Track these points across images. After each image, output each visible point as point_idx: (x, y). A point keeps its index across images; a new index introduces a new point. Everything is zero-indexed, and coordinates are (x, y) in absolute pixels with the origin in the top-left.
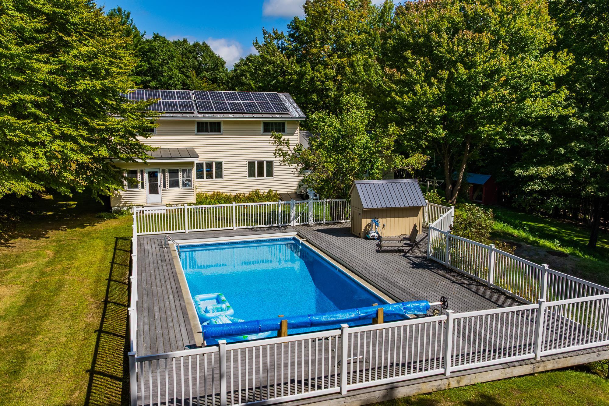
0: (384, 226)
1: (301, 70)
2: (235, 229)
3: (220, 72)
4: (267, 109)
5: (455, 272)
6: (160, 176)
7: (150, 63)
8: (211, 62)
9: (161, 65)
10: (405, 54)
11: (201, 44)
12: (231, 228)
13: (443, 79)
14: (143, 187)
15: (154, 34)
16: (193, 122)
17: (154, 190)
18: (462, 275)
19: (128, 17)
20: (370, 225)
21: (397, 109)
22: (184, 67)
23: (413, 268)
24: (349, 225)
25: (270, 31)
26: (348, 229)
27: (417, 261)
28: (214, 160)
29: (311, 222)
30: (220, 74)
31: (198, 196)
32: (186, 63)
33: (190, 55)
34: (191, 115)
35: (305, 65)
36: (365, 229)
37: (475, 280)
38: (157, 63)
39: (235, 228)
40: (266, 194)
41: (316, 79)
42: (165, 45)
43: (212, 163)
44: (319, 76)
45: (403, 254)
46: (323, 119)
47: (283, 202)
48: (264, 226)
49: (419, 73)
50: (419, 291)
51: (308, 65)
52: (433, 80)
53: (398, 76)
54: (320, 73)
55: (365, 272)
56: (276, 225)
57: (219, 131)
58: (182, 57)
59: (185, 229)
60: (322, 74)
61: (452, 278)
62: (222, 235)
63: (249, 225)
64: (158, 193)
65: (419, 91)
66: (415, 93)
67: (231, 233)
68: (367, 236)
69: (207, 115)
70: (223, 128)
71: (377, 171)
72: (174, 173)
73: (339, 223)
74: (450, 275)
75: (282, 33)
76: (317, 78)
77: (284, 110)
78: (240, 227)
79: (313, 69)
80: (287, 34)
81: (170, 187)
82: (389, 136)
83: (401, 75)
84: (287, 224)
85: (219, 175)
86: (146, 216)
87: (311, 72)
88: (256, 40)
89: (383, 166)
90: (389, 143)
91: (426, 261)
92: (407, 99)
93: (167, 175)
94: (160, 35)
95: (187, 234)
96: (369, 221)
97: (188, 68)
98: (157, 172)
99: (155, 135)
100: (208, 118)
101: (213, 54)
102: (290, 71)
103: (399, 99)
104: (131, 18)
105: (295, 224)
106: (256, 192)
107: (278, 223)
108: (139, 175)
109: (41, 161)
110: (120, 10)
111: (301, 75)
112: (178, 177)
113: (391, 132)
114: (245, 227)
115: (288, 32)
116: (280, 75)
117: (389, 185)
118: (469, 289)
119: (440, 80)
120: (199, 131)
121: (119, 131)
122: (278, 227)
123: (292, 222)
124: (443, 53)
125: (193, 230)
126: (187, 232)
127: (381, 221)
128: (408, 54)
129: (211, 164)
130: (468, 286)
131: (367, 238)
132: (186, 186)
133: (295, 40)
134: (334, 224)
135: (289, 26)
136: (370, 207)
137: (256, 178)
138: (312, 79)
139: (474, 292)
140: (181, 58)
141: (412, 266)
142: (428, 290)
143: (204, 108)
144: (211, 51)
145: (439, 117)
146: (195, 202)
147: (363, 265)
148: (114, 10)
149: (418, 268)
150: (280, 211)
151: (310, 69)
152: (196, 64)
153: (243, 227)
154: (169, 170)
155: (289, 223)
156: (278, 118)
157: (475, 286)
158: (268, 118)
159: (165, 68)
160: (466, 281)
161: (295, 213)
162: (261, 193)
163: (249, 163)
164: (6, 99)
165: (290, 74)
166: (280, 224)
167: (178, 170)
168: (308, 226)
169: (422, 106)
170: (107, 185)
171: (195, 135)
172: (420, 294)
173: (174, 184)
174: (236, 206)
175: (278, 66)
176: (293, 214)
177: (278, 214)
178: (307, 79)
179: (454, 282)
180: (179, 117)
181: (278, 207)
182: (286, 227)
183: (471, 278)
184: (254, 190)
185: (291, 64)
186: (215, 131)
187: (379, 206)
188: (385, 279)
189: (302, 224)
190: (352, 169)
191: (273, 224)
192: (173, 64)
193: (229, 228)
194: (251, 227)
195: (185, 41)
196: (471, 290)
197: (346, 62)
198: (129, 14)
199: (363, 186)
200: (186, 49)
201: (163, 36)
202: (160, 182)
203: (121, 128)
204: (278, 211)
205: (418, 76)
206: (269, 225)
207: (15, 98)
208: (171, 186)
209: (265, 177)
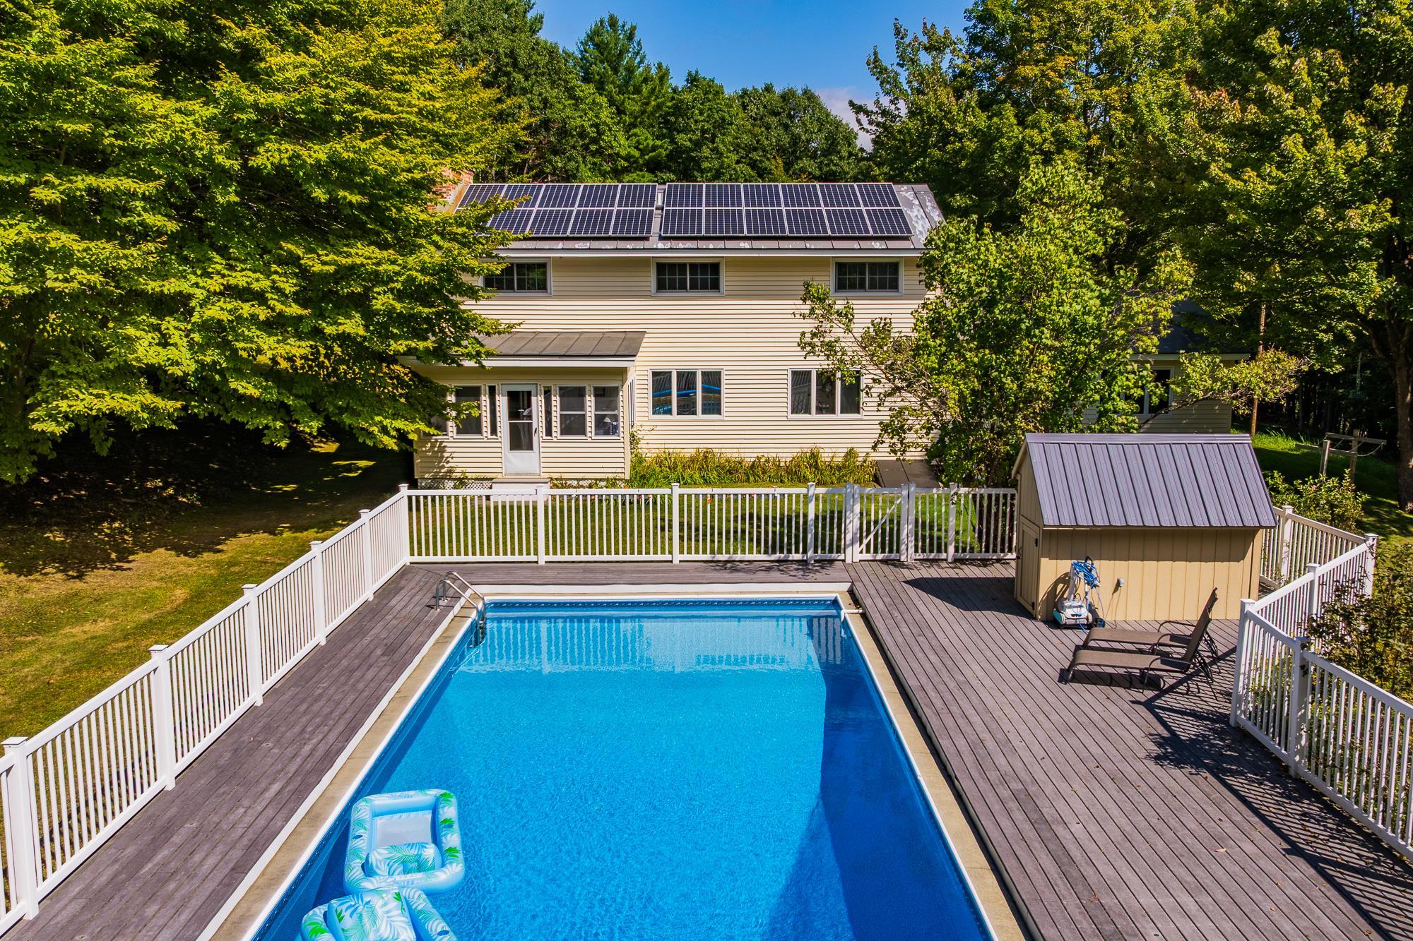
0: (1118, 584)
1: (989, 127)
2: (676, 562)
3: (841, 158)
4: (850, 228)
5: (1318, 797)
6: (538, 402)
7: (673, 141)
8: (822, 135)
9: (698, 145)
10: (1260, 42)
11: (800, 92)
12: (667, 557)
13: (1390, 114)
14: (494, 431)
15: (690, 74)
16: (644, 262)
17: (521, 439)
18: (1343, 819)
19: (630, 37)
20: (1065, 580)
21: (1226, 215)
22: (755, 149)
23: (1158, 759)
24: (1010, 572)
25: (914, 30)
26: (1006, 585)
27: (1188, 729)
28: (699, 364)
29: (908, 553)
30: (842, 163)
31: (638, 461)
32: (762, 138)
33: (773, 120)
34: (639, 245)
35: (999, 114)
36: (1052, 593)
37: (1389, 852)
38: (690, 140)
39: (677, 557)
40: (839, 460)
41: (1027, 147)
42: (710, 96)
43: (694, 374)
44: (1038, 139)
45: (1150, 694)
46: (959, 242)
47: (821, 490)
48: (763, 557)
49: (1302, 100)
50: (1128, 874)
51: (1009, 111)
52: (1352, 120)
53: (1233, 113)
54: (1041, 131)
55: (969, 759)
56: (798, 557)
57: (715, 286)
58: (753, 125)
59: (536, 553)
60: (1047, 135)
61: (1294, 828)
62: (627, 577)
63: (720, 552)
64: (530, 447)
65: (1301, 155)
66: (1285, 161)
67: (664, 573)
68: (1055, 613)
69: (681, 245)
70: (725, 278)
71: (1122, 405)
72: (573, 396)
73: (998, 561)
74: (1290, 814)
75: (947, 32)
76: (1032, 145)
77: (897, 227)
78: (693, 557)
79: (1021, 123)
80: (964, 36)
81: (562, 433)
82: (1156, 291)
83: (1243, 110)
84: (834, 556)
85: (713, 406)
86: (496, 508)
87: (1017, 130)
88: (875, 54)
89: (1143, 387)
90: (1155, 314)
91: (1221, 734)
92: (1257, 185)
93: (556, 400)
94: (701, 75)
95: (542, 567)
96: (1065, 566)
97: (764, 151)
98: (529, 394)
99: (550, 298)
100: (685, 251)
101: (828, 115)
102: (960, 131)
103: (1233, 184)
104: (636, 39)
105: (858, 557)
106: (812, 454)
107: (805, 552)
108: (485, 400)
109: (172, 353)
110: (613, 22)
111: (988, 140)
112: (582, 407)
113: (1163, 276)
114: (708, 557)
115: (965, 29)
116: (935, 146)
117: (1148, 452)
118: (1347, 896)
119: (1377, 120)
120: (661, 286)
121: (391, 280)
122: (804, 563)
123: (849, 550)
124: (1395, 33)
125: (559, 558)
126: (542, 562)
127: (1106, 569)
128: (1269, 40)
129: (692, 374)
130: (1348, 880)
131: (1054, 623)
132: (607, 433)
133: (985, 49)
134: (984, 563)
135: (968, 14)
136: (1067, 521)
137: (814, 415)
138: (1019, 147)
139: (1365, 915)
140: (749, 127)
141: (1155, 750)
142: (1166, 875)
143: (677, 228)
144: (821, 108)
145: (1369, 235)
146: (628, 477)
147: (980, 728)
148: (602, 22)
149: (1178, 763)
150: (811, 516)
151: (1014, 121)
152: (786, 139)
153: (701, 557)
154: (596, 389)
155: (838, 551)
156: (876, 250)
157: (1381, 885)
158: (851, 251)
159: (706, 151)
160: (1349, 852)
161: (857, 522)
162: (825, 457)
163: (795, 373)
164: (53, 187)
165: (960, 137)
166: (810, 553)
167: (584, 388)
168: (897, 564)
169: (1309, 205)
170: (378, 419)
171: (651, 297)
172: (1124, 895)
173: (573, 426)
174: (681, 496)
175: (931, 121)
176: (852, 524)
177: (805, 523)
178: (1002, 149)
179: (1294, 850)
180: (607, 250)
181: (806, 504)
182: (826, 563)
183: (1372, 841)
184: (807, 448)
185: (965, 113)
186: (704, 287)
187: (1100, 521)
188: (1025, 799)
189: (880, 556)
190: (1033, 395)
191: (789, 551)
192: (724, 142)
193: (659, 557)
194: (724, 557)
195: (768, 89)
196: (1356, 905)
197: (1116, 97)
198: (633, 29)
199: (1053, 450)
200: (765, 107)
201: (708, 77)
202: (538, 421)
203: (397, 274)
204: (805, 516)
205: (1301, 109)
206: (777, 556)
207: (80, 185)
208: (566, 430)
209: (838, 415)
